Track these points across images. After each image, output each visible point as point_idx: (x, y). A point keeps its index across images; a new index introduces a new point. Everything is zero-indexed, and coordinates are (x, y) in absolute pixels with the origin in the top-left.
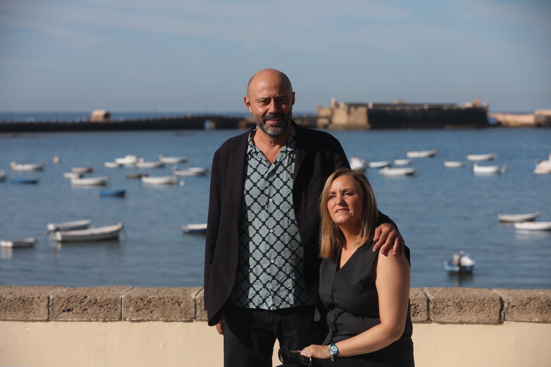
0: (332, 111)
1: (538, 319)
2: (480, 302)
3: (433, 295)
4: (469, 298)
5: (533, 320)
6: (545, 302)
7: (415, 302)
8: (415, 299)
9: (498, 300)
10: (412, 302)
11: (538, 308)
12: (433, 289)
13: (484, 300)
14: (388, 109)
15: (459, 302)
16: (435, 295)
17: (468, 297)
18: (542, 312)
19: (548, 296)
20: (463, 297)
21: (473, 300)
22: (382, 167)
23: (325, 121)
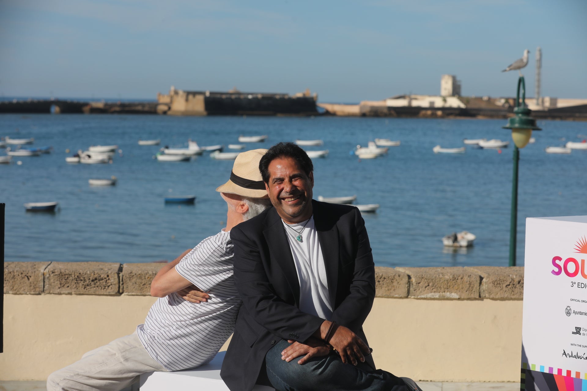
0: (172, 98)
14: (224, 97)
22: (214, 151)
23: (165, 108)
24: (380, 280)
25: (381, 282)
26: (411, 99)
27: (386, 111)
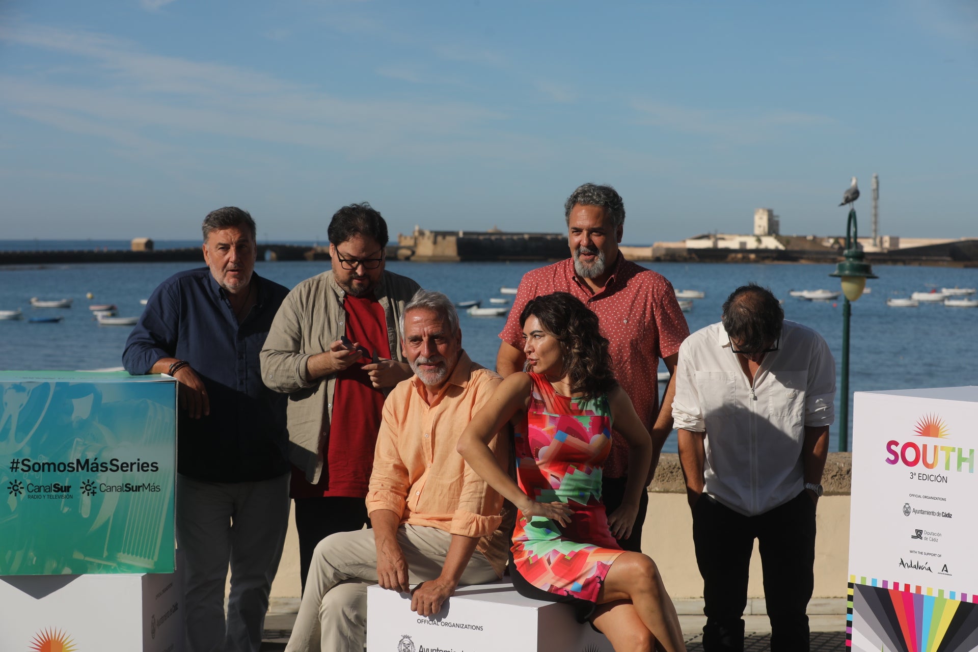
0: (416, 239)
1: (659, 488)
5: (652, 490)
6: (667, 469)
11: (659, 476)
14: (482, 237)
18: (663, 480)
19: (671, 461)
22: (470, 306)
23: (408, 252)
24: (673, 471)
25: (674, 474)
26: (717, 239)
27: (685, 254)
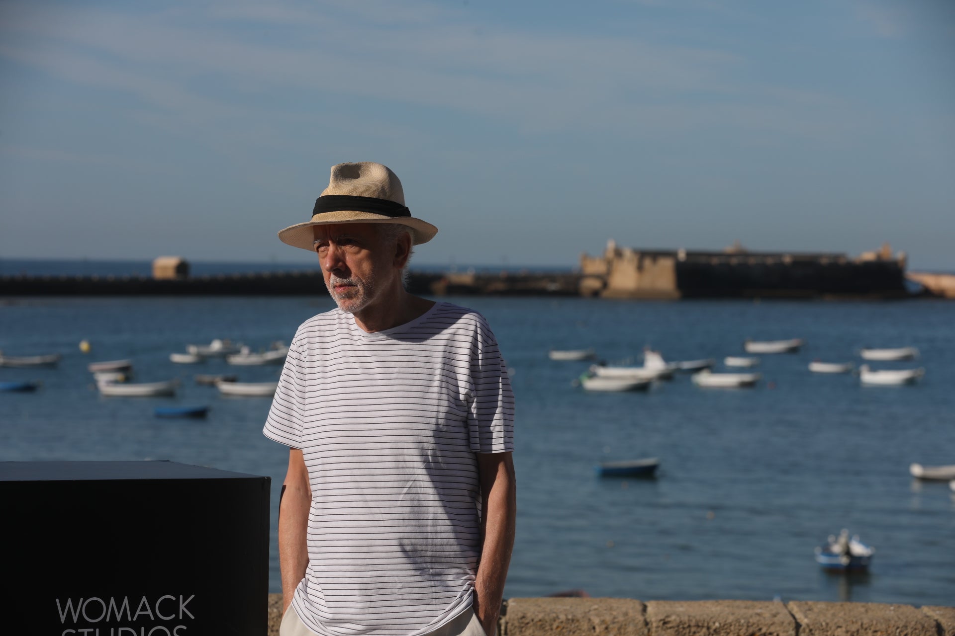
0: (609, 263)
2: (898, 631)
3: (806, 617)
4: (876, 624)
7: (772, 629)
8: (772, 624)
9: (932, 628)
10: (767, 630)
12: (806, 604)
13: (906, 627)
14: (715, 261)
15: (858, 631)
16: (810, 616)
17: (874, 622)
20: (865, 621)
21: (884, 627)
22: (698, 370)
23: (595, 284)
